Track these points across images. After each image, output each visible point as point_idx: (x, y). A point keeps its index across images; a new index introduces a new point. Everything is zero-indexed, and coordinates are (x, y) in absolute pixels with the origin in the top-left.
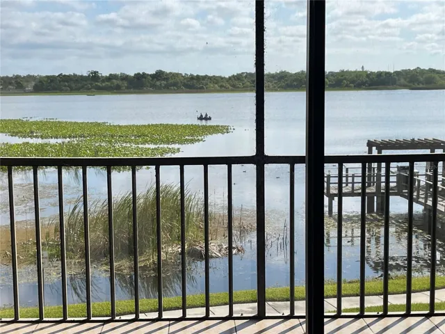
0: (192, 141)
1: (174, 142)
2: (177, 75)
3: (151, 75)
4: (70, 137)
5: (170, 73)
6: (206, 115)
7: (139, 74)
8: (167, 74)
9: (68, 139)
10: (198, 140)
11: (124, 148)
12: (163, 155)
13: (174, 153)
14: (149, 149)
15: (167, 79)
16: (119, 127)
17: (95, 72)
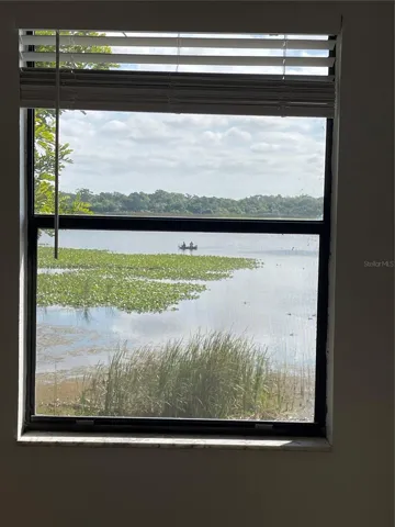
0: (218, 277)
1: (196, 278)
2: (181, 196)
3: (150, 195)
4: (69, 267)
5: (173, 194)
6: (191, 244)
7: (135, 193)
8: (168, 195)
9: (67, 269)
10: (225, 276)
11: (138, 283)
12: (187, 293)
13: (199, 290)
14: (168, 285)
15: (168, 201)
16: (125, 256)
17: (85, 190)
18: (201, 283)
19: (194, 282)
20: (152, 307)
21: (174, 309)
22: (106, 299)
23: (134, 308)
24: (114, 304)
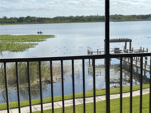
0: (42, 41)
1: (35, 41)
2: (35, 17)
3: (25, 18)
5: (32, 17)
7: (21, 17)
8: (31, 17)
10: (44, 40)
11: (18, 44)
12: (32, 46)
13: (36, 45)
14: (27, 44)
15: (31, 19)
16: (15, 36)
17: (5, 17)
18: (37, 43)
19: (35, 43)
20: (21, 50)
21: (27, 51)
22: (7, 49)
23: (15, 51)
24: (9, 50)
